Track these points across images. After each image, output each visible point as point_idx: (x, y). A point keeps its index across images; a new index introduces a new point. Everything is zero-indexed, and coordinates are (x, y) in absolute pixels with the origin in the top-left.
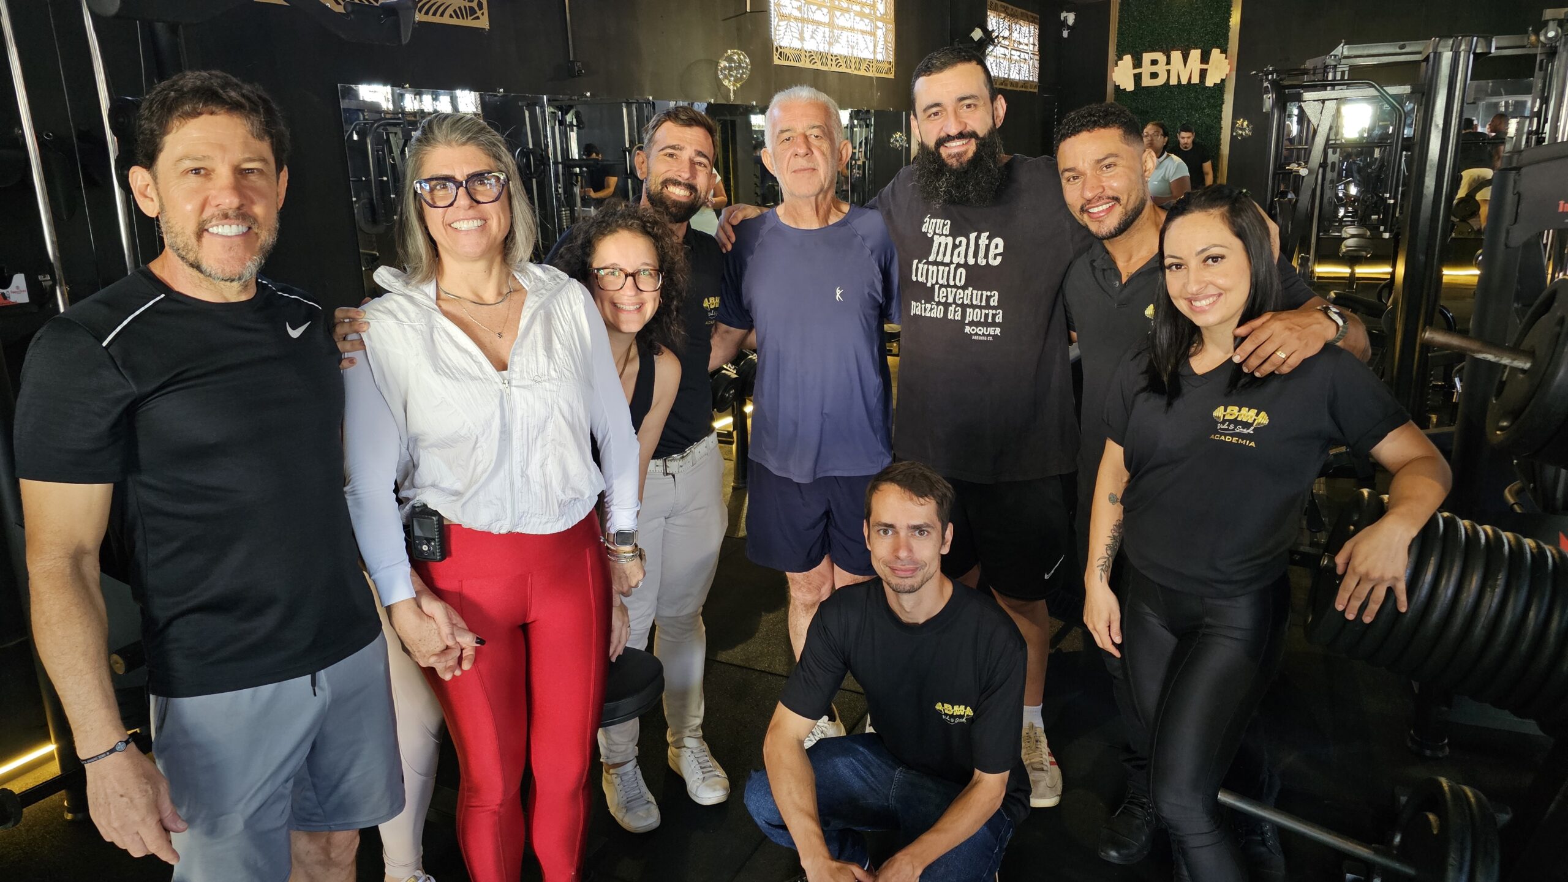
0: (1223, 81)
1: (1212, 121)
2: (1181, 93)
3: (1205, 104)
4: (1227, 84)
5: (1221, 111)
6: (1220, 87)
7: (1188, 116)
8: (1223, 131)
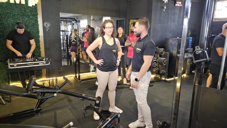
0: (36, 5)
1: (34, 22)
2: (17, 8)
3: (30, 14)
4: (38, 6)
5: (37, 18)
6: (35, 7)
7: (22, 18)
8: (39, 26)
